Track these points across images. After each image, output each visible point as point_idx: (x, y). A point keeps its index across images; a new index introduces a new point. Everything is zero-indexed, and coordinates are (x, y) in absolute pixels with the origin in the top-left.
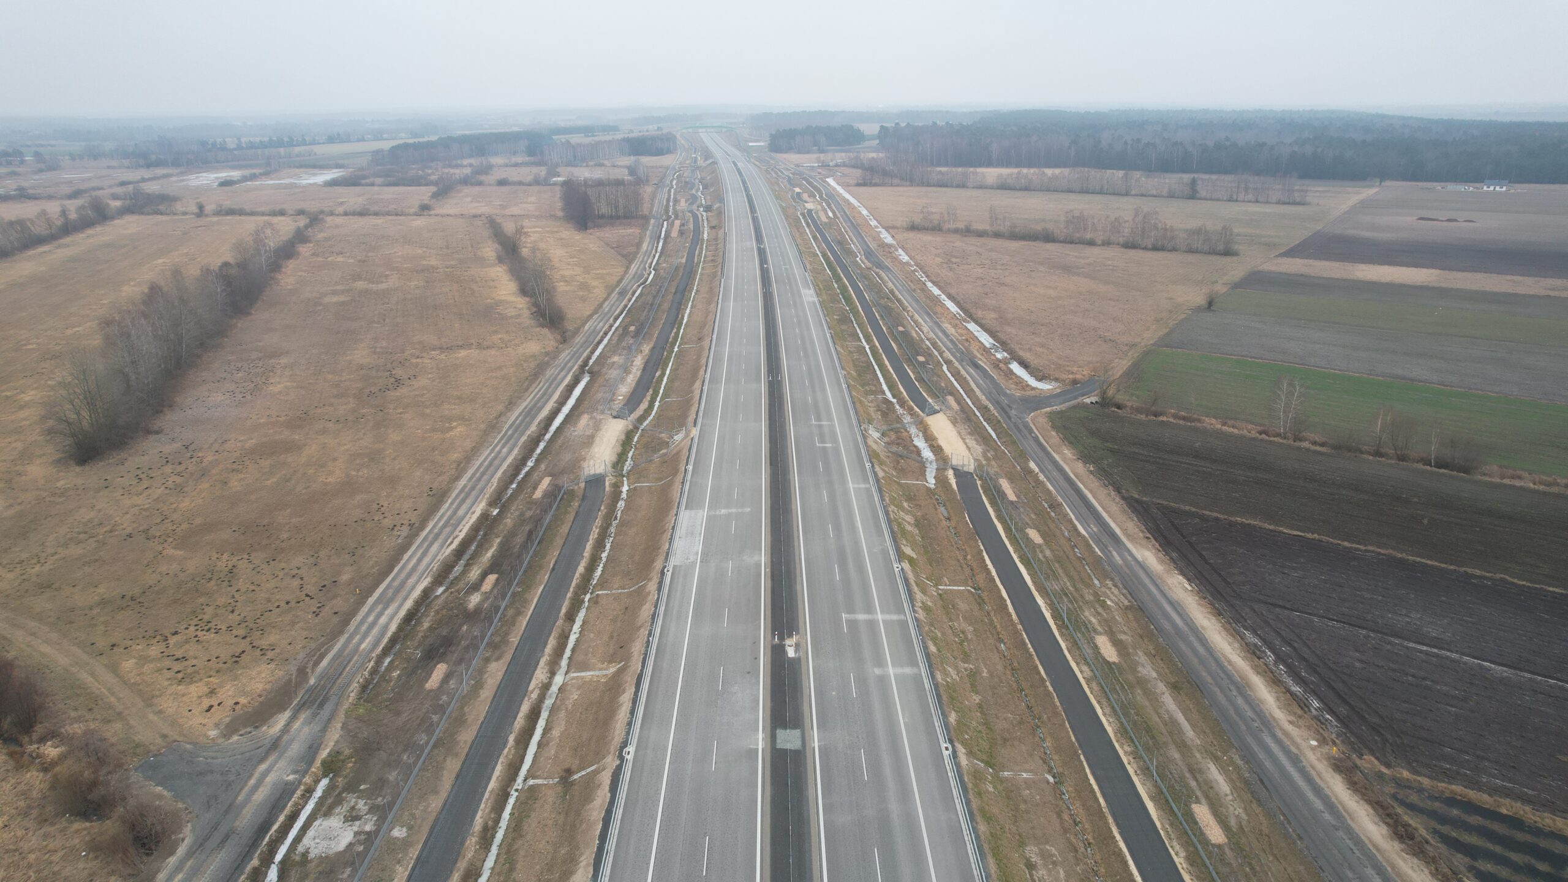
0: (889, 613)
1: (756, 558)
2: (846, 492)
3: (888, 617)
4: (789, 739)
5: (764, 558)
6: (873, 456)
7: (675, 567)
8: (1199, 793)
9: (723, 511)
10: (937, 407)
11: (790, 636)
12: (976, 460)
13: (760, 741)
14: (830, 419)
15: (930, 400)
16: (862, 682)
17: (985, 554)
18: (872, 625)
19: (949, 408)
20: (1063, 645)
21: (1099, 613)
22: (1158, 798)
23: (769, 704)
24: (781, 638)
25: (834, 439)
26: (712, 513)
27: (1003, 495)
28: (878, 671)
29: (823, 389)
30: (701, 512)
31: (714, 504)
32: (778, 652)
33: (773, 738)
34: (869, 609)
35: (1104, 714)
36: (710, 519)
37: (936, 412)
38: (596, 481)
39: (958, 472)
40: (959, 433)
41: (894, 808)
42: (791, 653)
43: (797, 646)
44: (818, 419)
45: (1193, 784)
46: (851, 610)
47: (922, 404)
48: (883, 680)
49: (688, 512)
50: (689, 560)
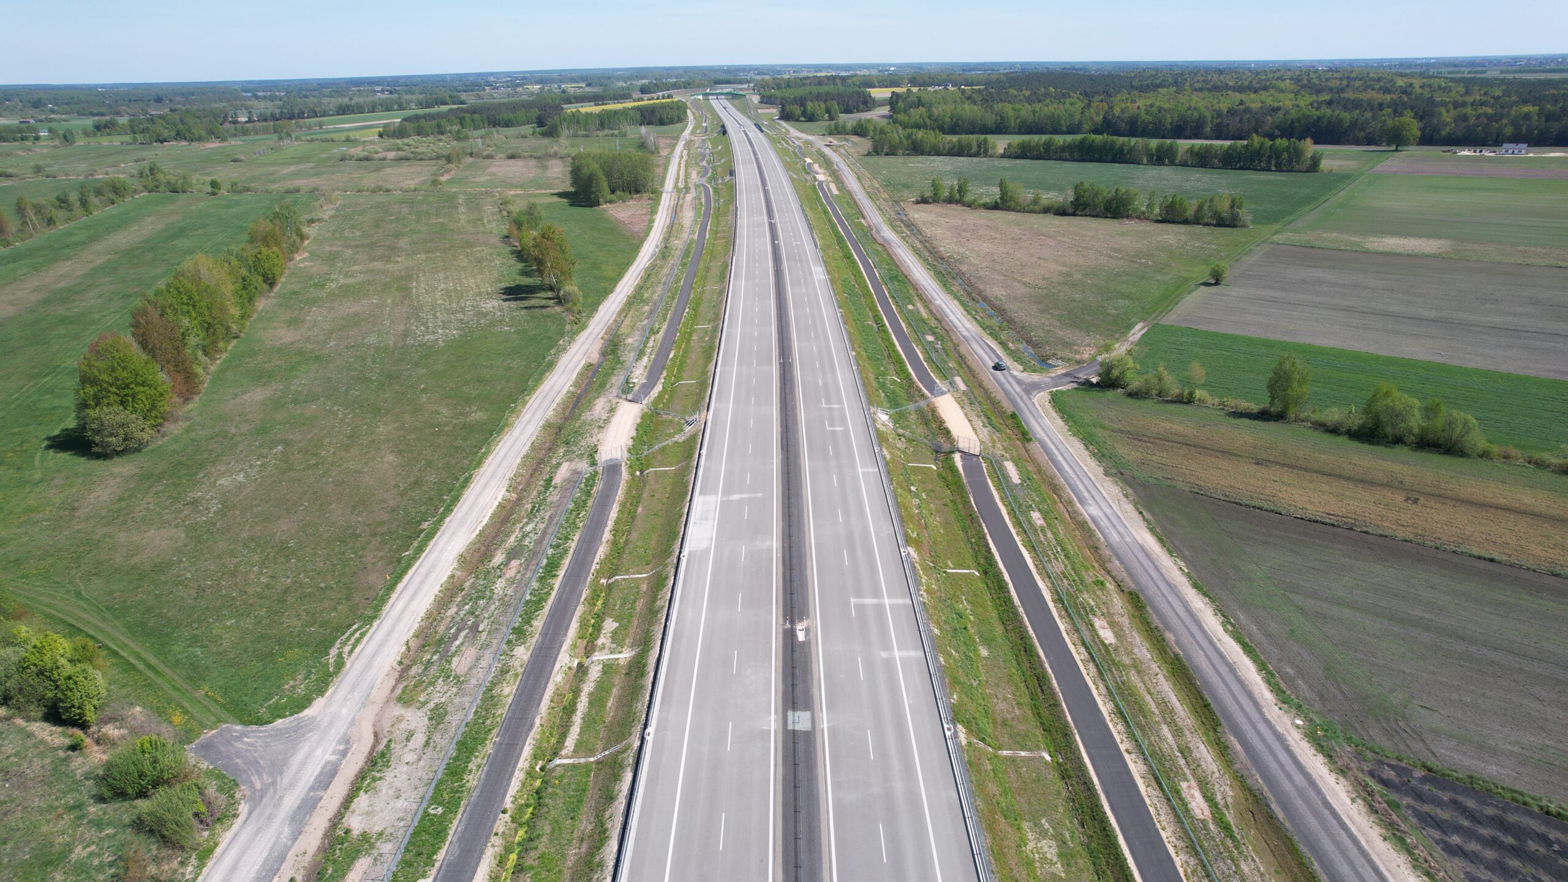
0: (896, 596)
1: (768, 543)
2: (855, 477)
3: (894, 601)
4: (801, 721)
5: (775, 544)
6: (881, 438)
7: (690, 553)
8: (1187, 772)
9: (736, 497)
10: (944, 389)
11: (801, 620)
12: (982, 442)
13: (772, 722)
14: (840, 402)
15: (938, 381)
16: (870, 666)
17: (988, 537)
18: (879, 609)
19: (958, 390)
20: (1062, 628)
21: (1098, 597)
22: (1149, 776)
23: (781, 686)
24: (792, 622)
25: (844, 422)
26: (725, 498)
27: (1006, 477)
28: (884, 654)
29: (834, 374)
30: (714, 497)
31: (727, 491)
32: (789, 636)
33: (785, 720)
34: (877, 594)
35: (1100, 696)
36: (725, 506)
37: (943, 393)
38: (613, 469)
39: (966, 455)
40: (966, 415)
41: (898, 786)
42: (801, 637)
43: (807, 630)
44: (829, 402)
45: (1182, 762)
46: (859, 595)
47: (931, 386)
48: (889, 664)
49: (702, 498)
50: (704, 545)
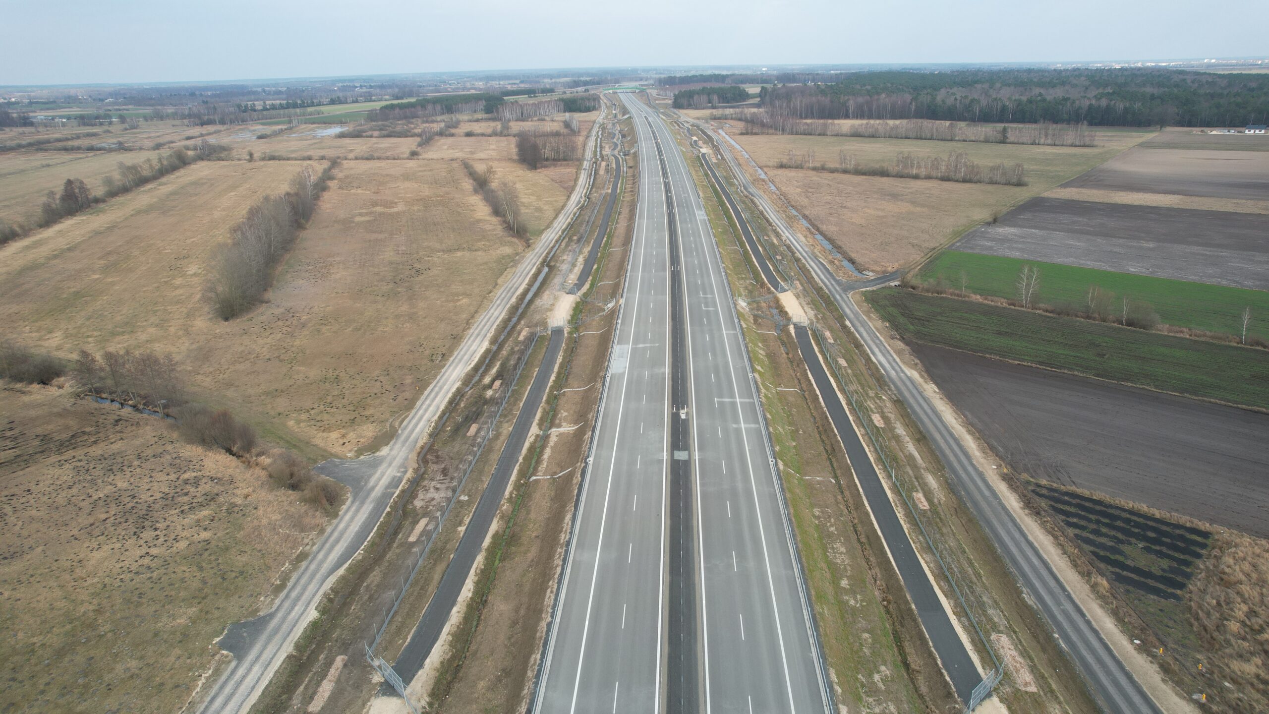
0: (744, 398)
1: (662, 370)
2: (721, 336)
3: (743, 400)
4: (681, 455)
5: (667, 370)
6: (740, 315)
7: (612, 375)
8: (919, 488)
9: (641, 346)
10: (787, 288)
11: (683, 408)
12: (809, 319)
13: (665, 456)
14: (713, 293)
15: (782, 283)
16: (725, 431)
17: (808, 371)
18: (734, 404)
19: (796, 288)
20: (851, 418)
21: (876, 403)
22: (895, 489)
23: (670, 439)
24: (678, 409)
25: (715, 306)
26: (634, 346)
27: (825, 339)
28: (734, 426)
29: (709, 275)
30: (626, 346)
31: (636, 341)
32: (675, 417)
33: (672, 455)
34: (732, 396)
35: (870, 451)
36: (634, 351)
37: (786, 291)
38: (558, 332)
39: (796, 327)
40: (800, 304)
41: (740, 485)
42: (683, 417)
43: (687, 414)
44: (705, 293)
45: (917, 484)
46: (721, 396)
47: (776, 285)
48: (738, 431)
49: (619, 346)
50: (621, 371)
